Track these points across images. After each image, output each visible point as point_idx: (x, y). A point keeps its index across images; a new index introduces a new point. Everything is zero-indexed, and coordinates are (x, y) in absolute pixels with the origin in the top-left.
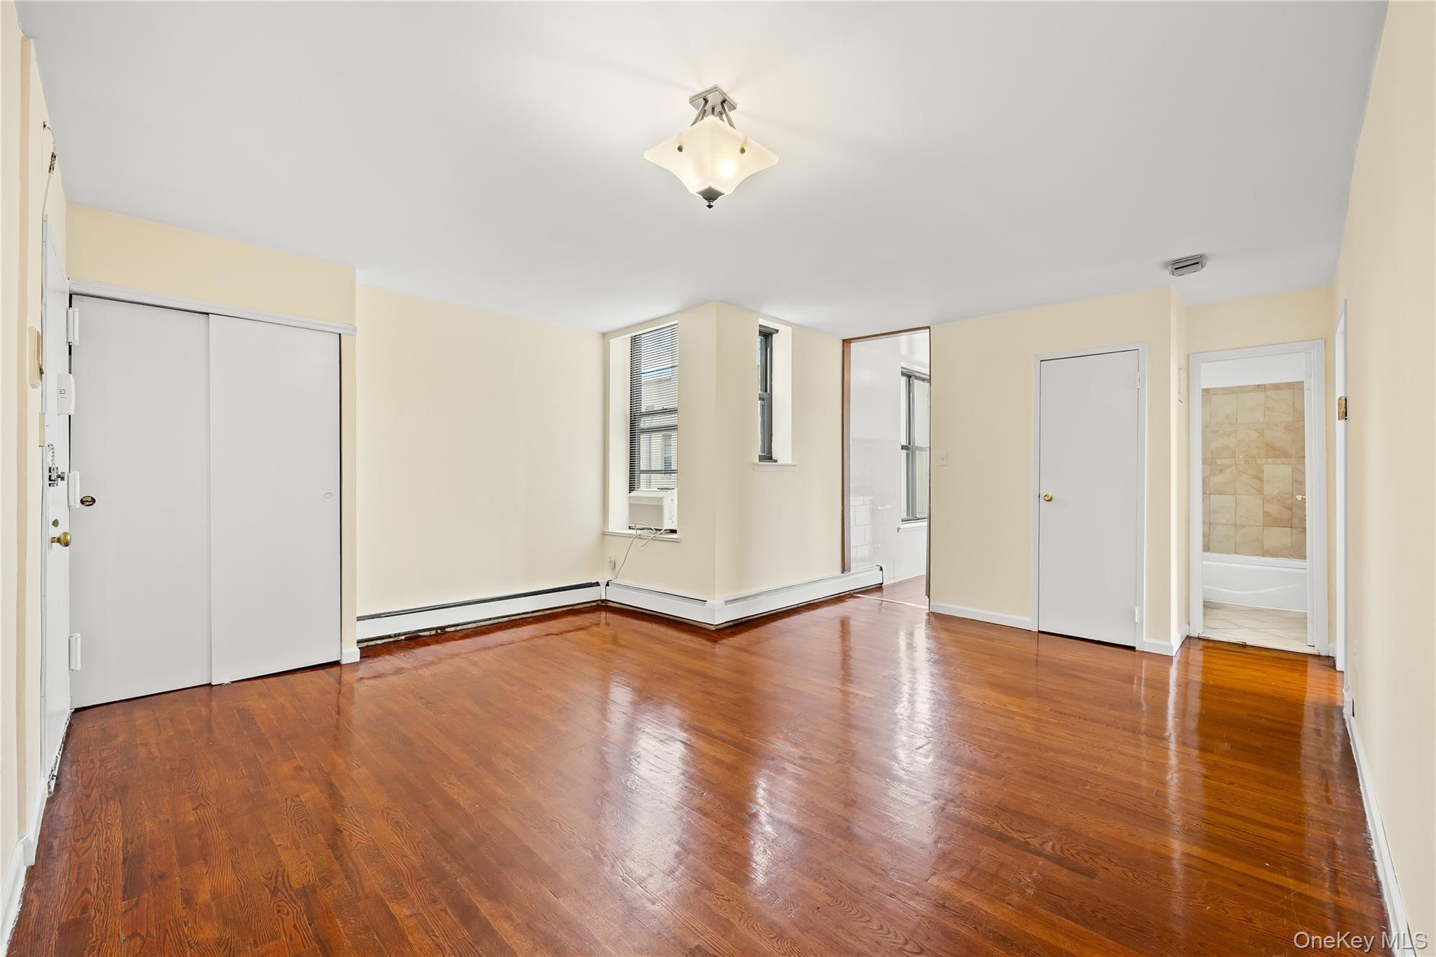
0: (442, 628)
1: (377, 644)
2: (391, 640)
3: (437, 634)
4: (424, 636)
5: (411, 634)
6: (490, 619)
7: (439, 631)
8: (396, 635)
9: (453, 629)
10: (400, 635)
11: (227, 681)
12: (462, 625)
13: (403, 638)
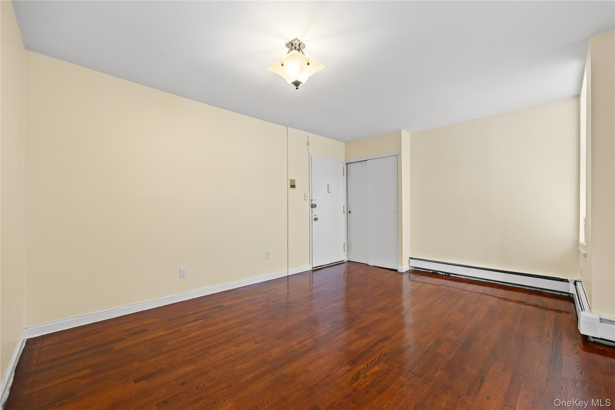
0: (449, 274)
1: (421, 271)
2: (427, 271)
3: (445, 275)
4: (440, 274)
5: (435, 271)
6: (475, 278)
7: (447, 274)
8: (429, 270)
9: (453, 275)
10: (430, 270)
11: (371, 265)
12: (458, 275)
13: (431, 272)
